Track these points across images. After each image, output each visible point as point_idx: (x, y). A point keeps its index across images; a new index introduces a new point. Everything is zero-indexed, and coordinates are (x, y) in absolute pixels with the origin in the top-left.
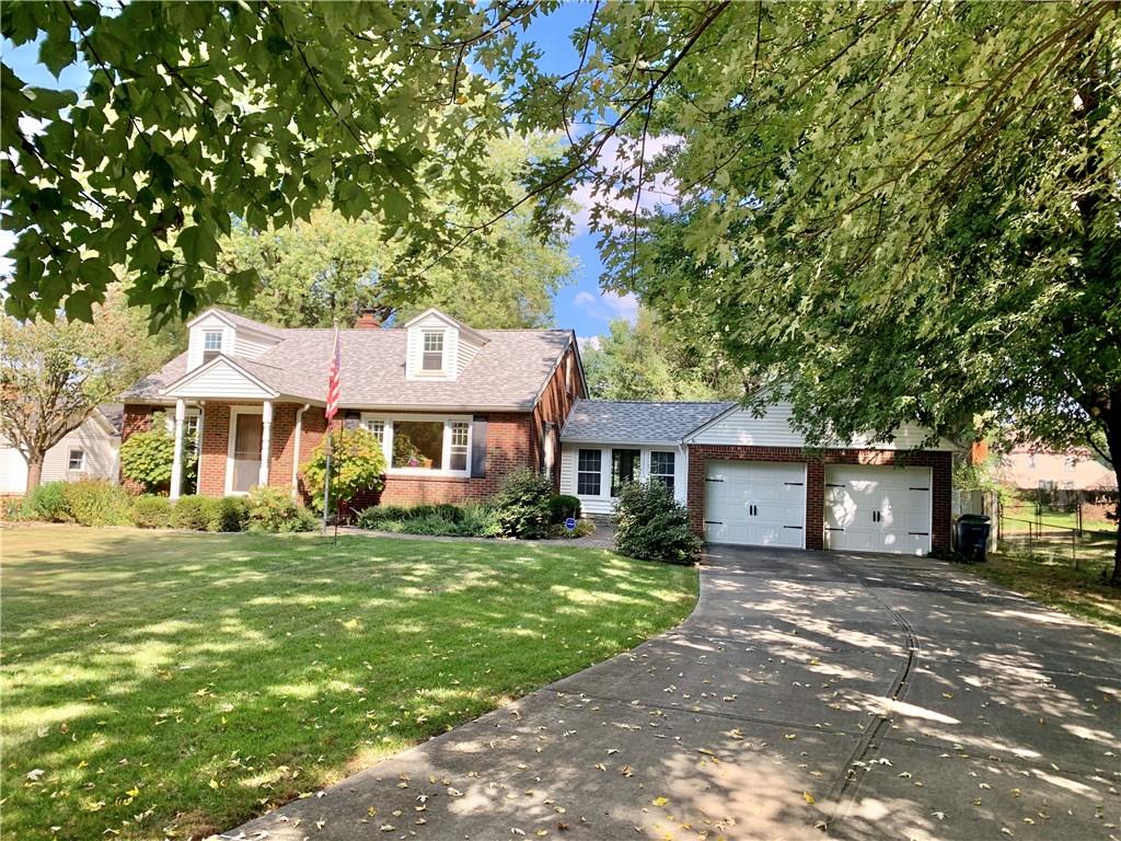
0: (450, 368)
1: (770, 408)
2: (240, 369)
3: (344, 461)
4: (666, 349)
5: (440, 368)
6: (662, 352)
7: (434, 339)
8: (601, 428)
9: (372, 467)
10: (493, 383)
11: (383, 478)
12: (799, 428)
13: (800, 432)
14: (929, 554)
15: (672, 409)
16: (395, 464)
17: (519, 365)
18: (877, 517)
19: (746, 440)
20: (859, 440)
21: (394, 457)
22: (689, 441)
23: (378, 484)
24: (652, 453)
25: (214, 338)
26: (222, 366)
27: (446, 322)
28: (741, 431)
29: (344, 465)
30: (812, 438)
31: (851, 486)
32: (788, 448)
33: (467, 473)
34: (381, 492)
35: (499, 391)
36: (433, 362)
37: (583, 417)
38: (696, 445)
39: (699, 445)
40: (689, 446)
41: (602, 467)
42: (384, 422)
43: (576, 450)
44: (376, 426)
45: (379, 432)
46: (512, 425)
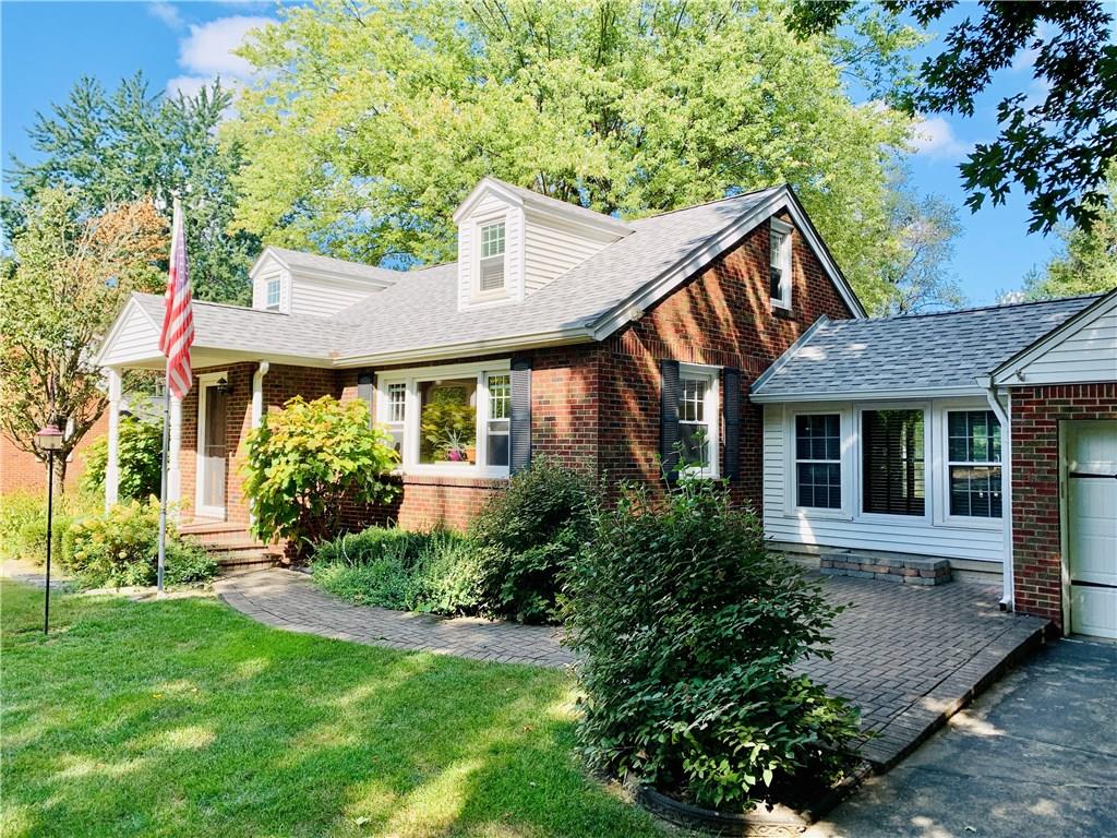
0: (514, 286)
5: (502, 284)
7: (494, 235)
11: (398, 481)
22: (1008, 378)
23: (387, 493)
24: (951, 415)
25: (275, 288)
27: (505, 199)
33: (506, 470)
34: (397, 506)
36: (492, 275)
37: (813, 354)
38: (1029, 388)
39: (1038, 388)
40: (1014, 389)
41: (844, 448)
42: (404, 386)
43: (789, 417)
44: (397, 392)
45: (400, 403)
46: (568, 370)
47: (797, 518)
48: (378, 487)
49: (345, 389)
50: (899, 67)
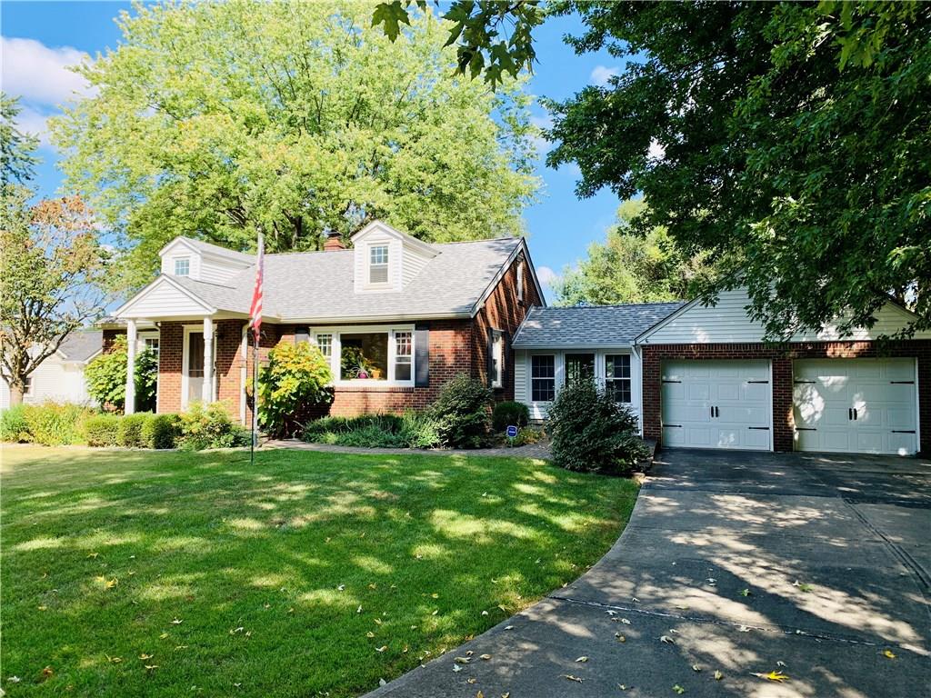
0: (395, 279)
1: (723, 294)
2: (181, 288)
3: (284, 374)
4: (635, 264)
5: (386, 281)
6: (631, 267)
7: (379, 252)
8: (555, 333)
9: (313, 380)
10: (438, 292)
11: (331, 390)
12: (759, 316)
13: (760, 322)
14: (918, 453)
15: (627, 311)
16: (344, 375)
17: (465, 273)
18: (853, 414)
19: (702, 338)
20: (829, 332)
21: (343, 370)
22: (642, 341)
23: (327, 397)
24: (607, 356)
25: (183, 264)
26: (165, 286)
27: (389, 233)
28: (696, 328)
29: (284, 378)
30: (774, 327)
31: (821, 382)
32: (750, 344)
33: (411, 383)
34: (330, 405)
35: (441, 299)
36: (379, 274)
37: (534, 324)
38: (649, 346)
39: (653, 346)
40: (643, 346)
41: (556, 373)
42: (330, 336)
43: (528, 357)
44: (324, 340)
45: (327, 345)
46: (453, 332)
47: (533, 407)
48: (323, 394)
49: (283, 337)
50: (528, 147)
